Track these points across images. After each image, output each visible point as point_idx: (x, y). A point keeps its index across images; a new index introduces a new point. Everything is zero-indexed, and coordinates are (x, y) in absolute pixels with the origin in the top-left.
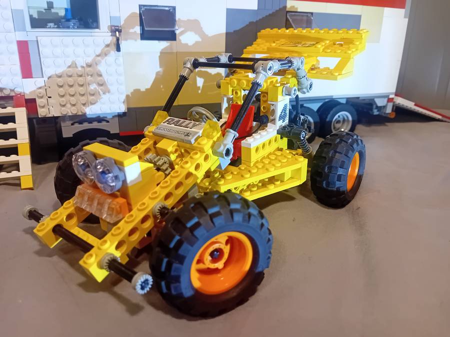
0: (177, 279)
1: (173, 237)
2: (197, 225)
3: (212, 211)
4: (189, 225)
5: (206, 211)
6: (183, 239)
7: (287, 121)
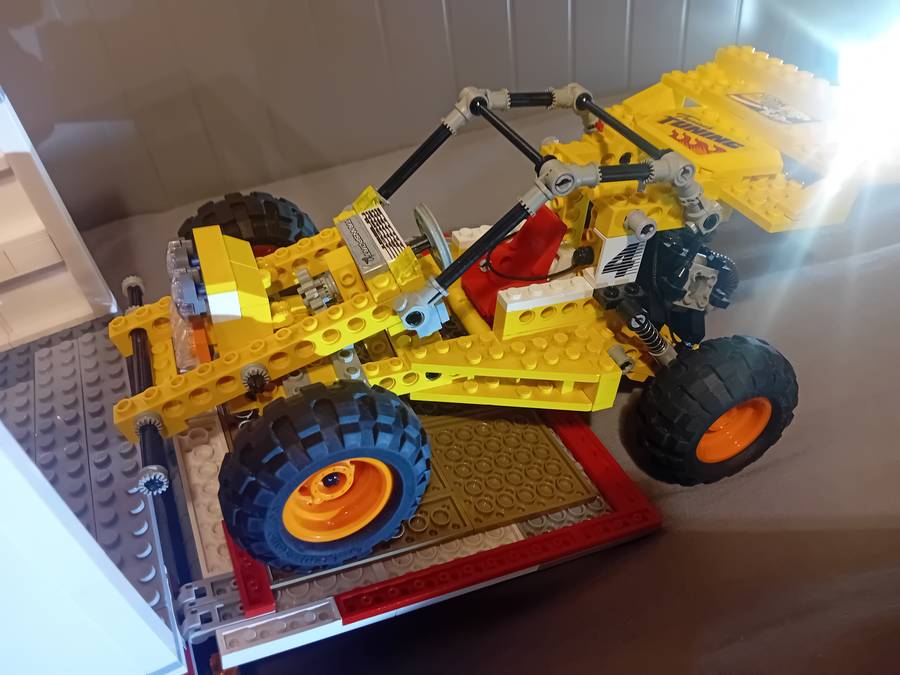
0: (262, 512)
1: (274, 446)
2: (316, 439)
3: (345, 420)
4: (303, 435)
5: (337, 418)
6: (288, 455)
7: (631, 276)
